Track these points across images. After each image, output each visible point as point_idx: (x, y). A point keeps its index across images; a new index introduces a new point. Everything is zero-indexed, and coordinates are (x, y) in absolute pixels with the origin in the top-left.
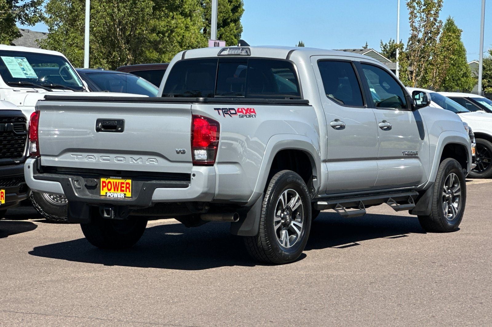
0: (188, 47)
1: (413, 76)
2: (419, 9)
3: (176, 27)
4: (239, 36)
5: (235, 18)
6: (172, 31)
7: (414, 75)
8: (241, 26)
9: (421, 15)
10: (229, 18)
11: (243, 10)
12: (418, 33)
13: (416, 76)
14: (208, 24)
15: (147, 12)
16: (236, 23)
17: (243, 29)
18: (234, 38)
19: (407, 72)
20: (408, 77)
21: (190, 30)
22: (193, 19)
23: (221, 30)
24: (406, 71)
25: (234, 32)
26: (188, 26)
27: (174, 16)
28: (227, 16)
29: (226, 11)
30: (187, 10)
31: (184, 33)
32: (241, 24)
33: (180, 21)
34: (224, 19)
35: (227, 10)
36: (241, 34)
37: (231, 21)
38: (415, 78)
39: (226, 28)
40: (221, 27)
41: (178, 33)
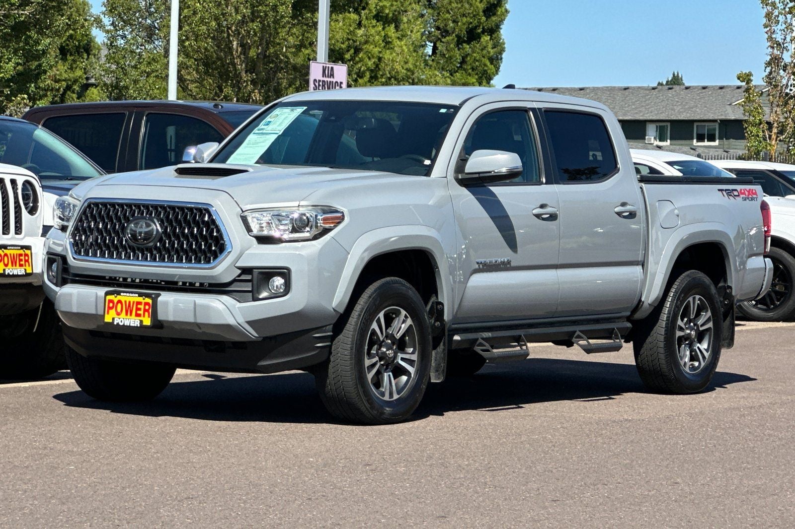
0: (390, 79)
1: (773, 134)
2: (782, 7)
3: (366, 42)
4: (498, 59)
5: (490, 26)
6: (357, 50)
7: (775, 130)
8: (501, 41)
9: (786, 19)
10: (479, 26)
11: (507, 11)
12: (782, 53)
13: (778, 133)
14: (440, 37)
15: (282, 12)
16: (493, 36)
17: (506, 46)
18: (488, 63)
19: (762, 126)
20: (765, 135)
21: (394, 47)
22: (402, 27)
23: (463, 49)
24: (760, 123)
25: (489, 52)
26: (390, 40)
27: (363, 22)
28: (476, 21)
29: (473, 13)
30: (387, 11)
31: (380, 52)
32: (503, 37)
33: (373, 31)
34: (469, 27)
35: (476, 11)
36: (503, 56)
37: (483, 32)
38: (777, 137)
39: (473, 45)
40: (465, 42)
41: (370, 52)
